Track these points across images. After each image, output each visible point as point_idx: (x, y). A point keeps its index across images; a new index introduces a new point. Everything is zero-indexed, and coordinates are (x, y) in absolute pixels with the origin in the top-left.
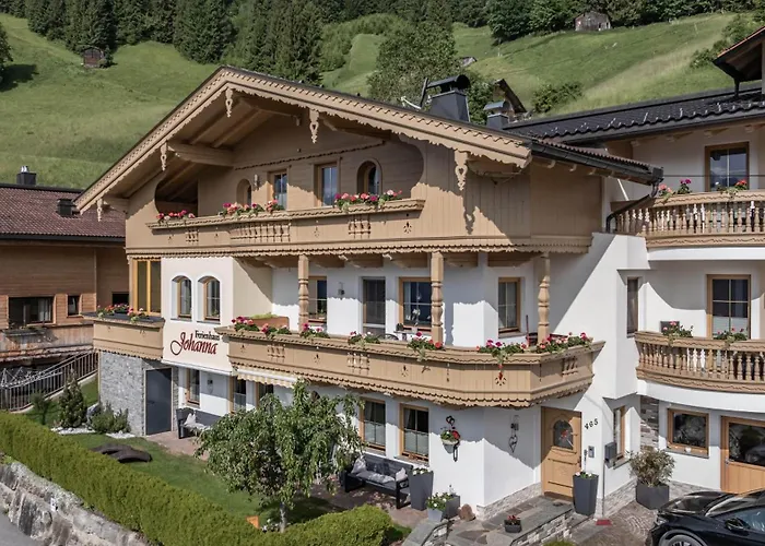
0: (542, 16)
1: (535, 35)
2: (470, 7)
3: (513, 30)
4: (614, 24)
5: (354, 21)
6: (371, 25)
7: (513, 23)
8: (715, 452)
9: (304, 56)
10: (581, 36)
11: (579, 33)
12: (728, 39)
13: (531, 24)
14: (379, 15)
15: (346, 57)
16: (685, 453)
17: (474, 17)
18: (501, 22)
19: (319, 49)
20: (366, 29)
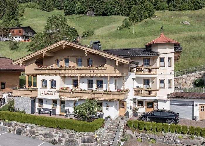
0: (78, 10)
1: (76, 14)
2: (58, 4)
3: (70, 12)
4: (96, 15)
5: (24, 4)
6: (30, 6)
7: (70, 11)
8: (145, 106)
9: (13, 14)
10: (88, 17)
11: (88, 16)
12: (124, 24)
13: (75, 11)
14: (32, 3)
15: (23, 14)
16: (140, 107)
17: (59, 7)
18: (67, 10)
19: (18, 12)
20: (28, 6)
